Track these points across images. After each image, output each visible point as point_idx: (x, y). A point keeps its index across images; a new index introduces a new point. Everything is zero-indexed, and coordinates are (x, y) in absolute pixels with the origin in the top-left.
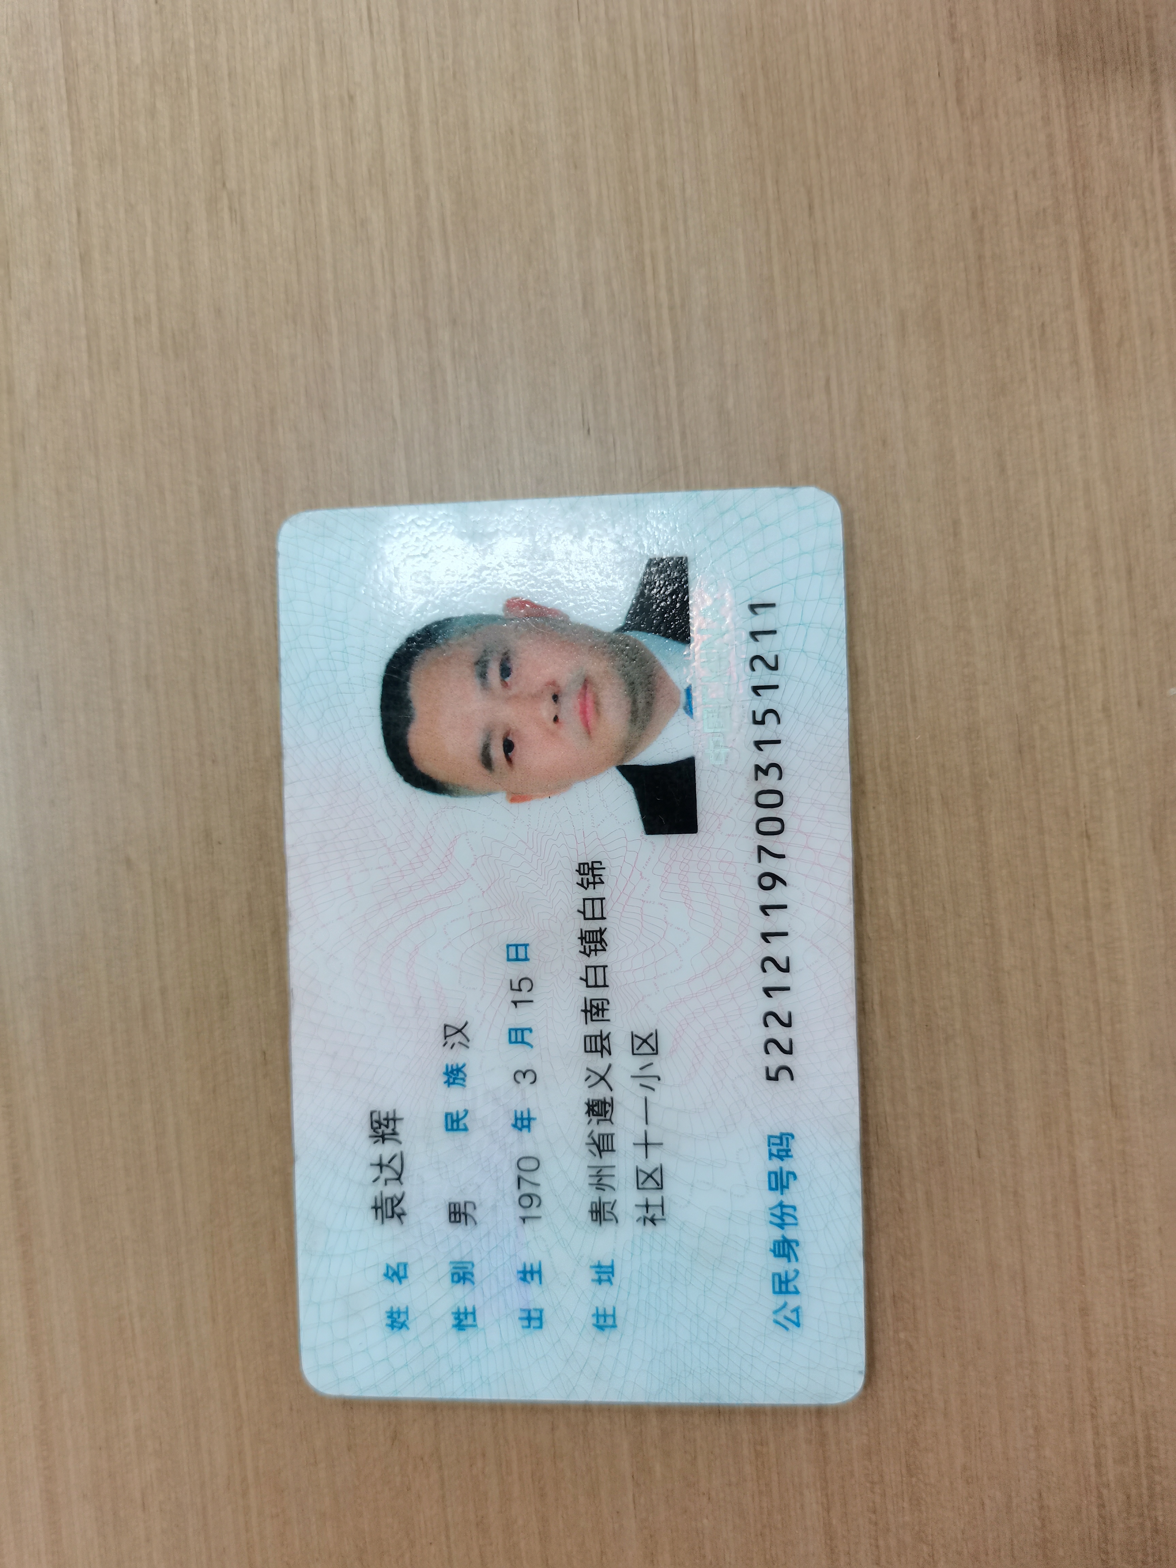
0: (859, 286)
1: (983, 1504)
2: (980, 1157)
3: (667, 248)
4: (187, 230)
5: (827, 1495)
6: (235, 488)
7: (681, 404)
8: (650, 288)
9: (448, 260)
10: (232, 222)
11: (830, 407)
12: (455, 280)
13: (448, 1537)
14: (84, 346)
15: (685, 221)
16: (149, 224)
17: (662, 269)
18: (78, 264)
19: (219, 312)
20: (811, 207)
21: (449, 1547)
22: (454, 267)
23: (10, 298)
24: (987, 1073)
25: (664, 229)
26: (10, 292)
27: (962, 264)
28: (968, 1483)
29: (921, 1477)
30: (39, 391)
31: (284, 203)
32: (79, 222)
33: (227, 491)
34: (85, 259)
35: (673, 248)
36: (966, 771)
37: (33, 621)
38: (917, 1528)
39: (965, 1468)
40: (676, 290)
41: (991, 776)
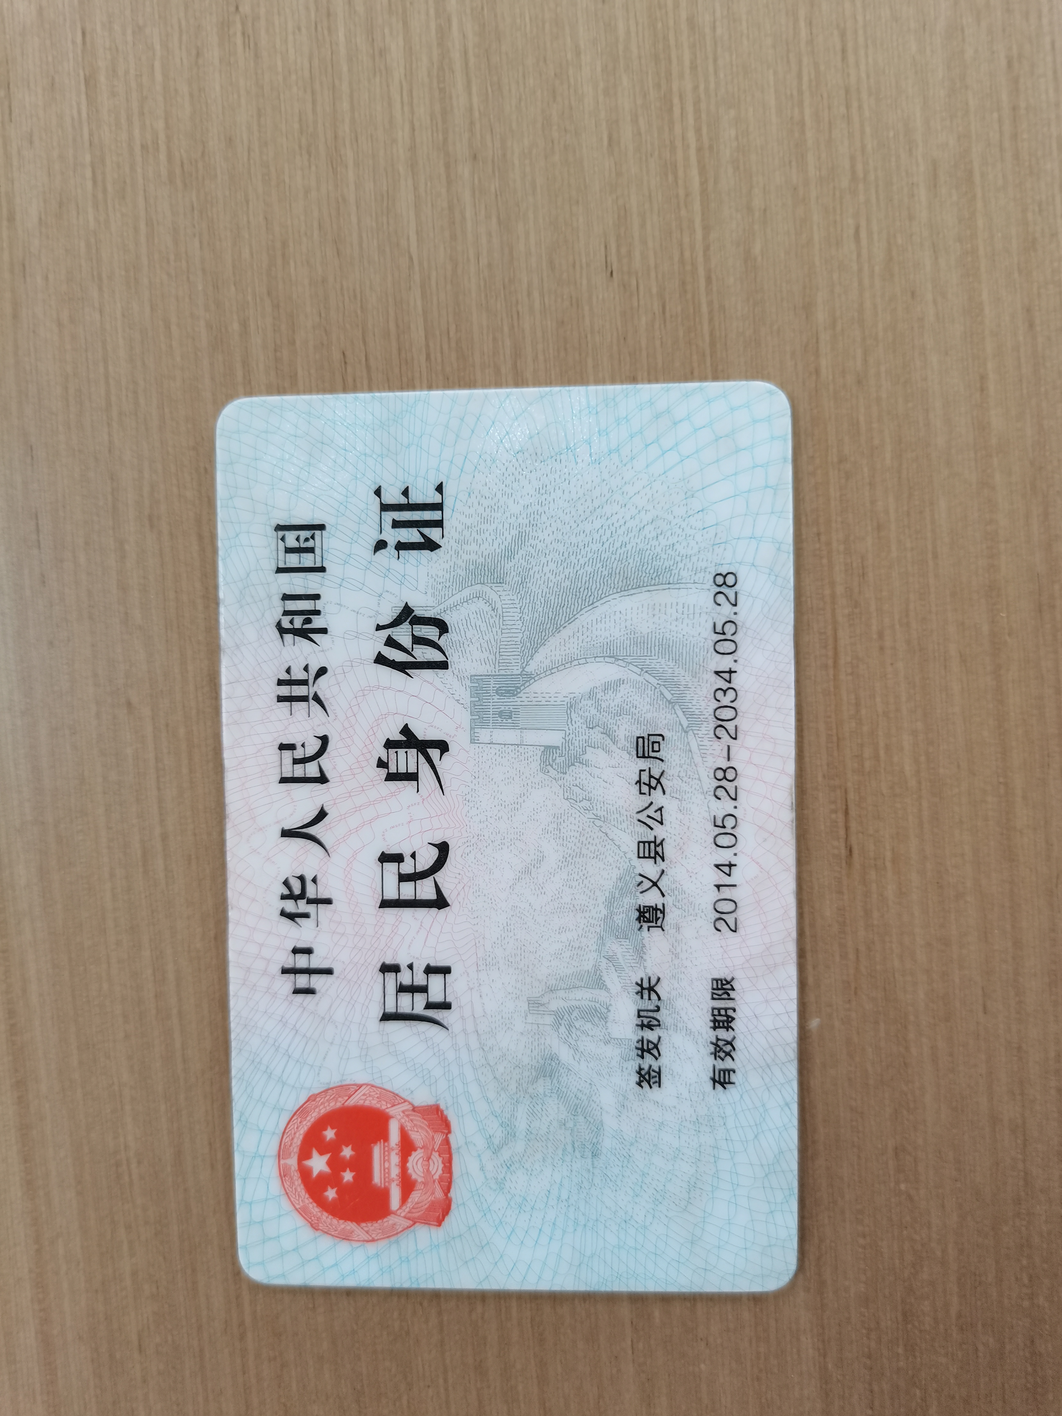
0: (891, 134)
1: (977, 1350)
2: (985, 1013)
3: (696, 88)
4: (198, 55)
5: (823, 1341)
6: (244, 324)
7: (707, 248)
8: (678, 129)
9: (470, 94)
10: (244, 47)
11: (859, 255)
12: (476, 114)
13: (446, 1380)
14: (89, 173)
15: (715, 60)
16: (158, 47)
17: (690, 109)
18: (83, 87)
19: (230, 141)
20: (844, 51)
21: (446, 1390)
22: (475, 100)
23: (11, 121)
24: (996, 931)
25: (694, 67)
26: (10, 114)
27: (995, 115)
28: (962, 1329)
29: (916, 1324)
30: (40, 219)
31: (299, 29)
32: (84, 43)
33: (236, 326)
34: (90, 82)
35: (702, 87)
36: (985, 628)
37: (32, 457)
38: (910, 1372)
39: (959, 1316)
40: (705, 130)
41: (1009, 635)
